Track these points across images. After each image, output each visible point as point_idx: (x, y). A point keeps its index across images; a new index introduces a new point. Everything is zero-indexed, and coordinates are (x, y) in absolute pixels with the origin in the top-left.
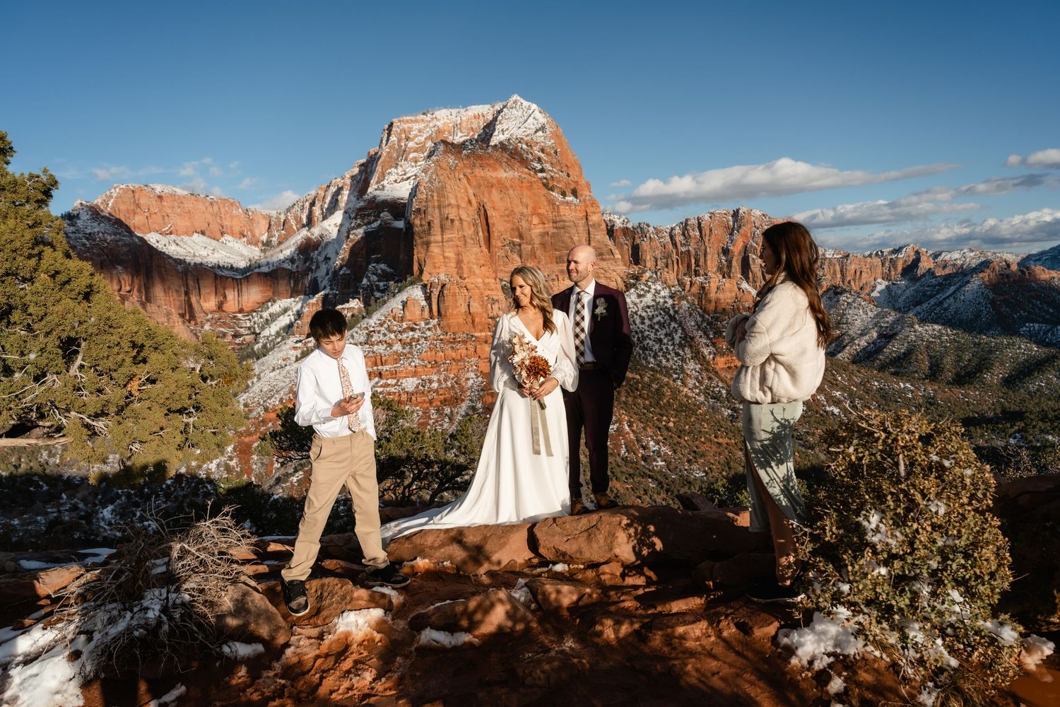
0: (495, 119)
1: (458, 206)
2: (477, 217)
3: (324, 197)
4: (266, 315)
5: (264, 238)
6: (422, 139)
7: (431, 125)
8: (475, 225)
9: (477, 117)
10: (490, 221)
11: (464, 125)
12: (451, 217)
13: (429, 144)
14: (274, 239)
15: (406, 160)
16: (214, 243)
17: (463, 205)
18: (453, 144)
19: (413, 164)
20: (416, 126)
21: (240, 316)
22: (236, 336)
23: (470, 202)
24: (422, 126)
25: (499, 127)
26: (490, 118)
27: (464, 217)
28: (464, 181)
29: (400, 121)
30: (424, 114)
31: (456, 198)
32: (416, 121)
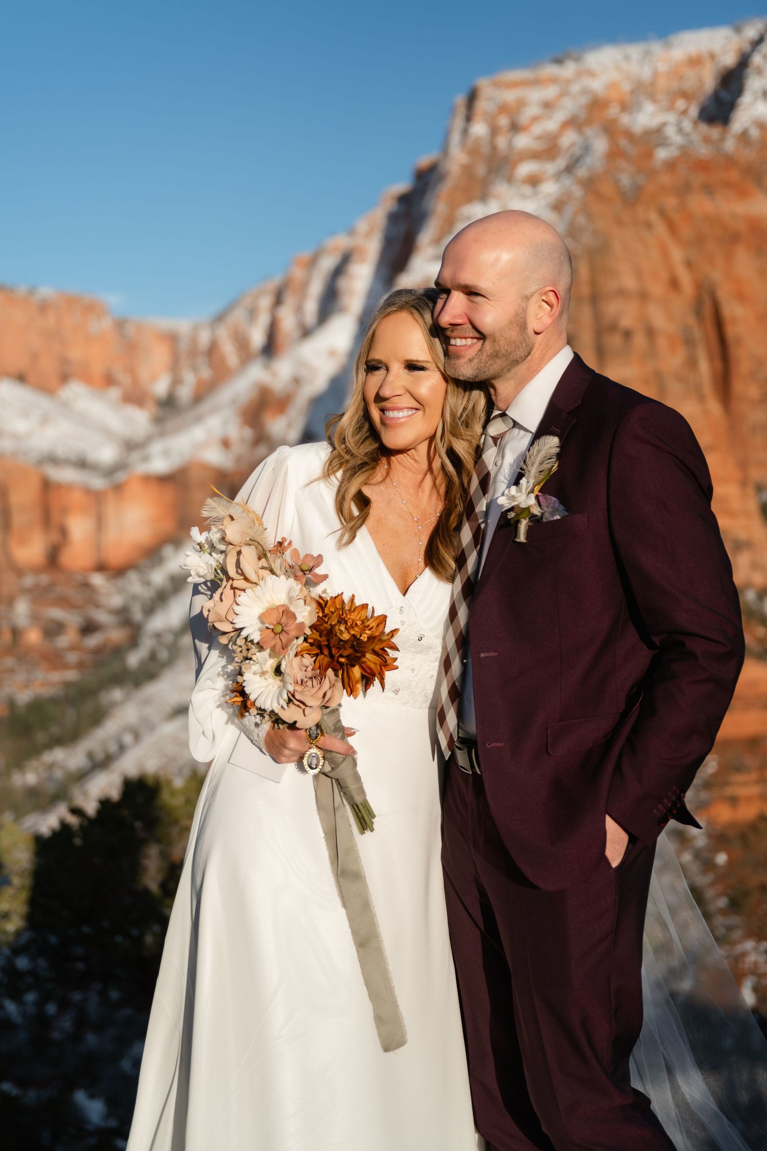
0: (744, 62)
1: (644, 296)
2: (691, 320)
3: (305, 285)
4: (158, 577)
5: (161, 387)
6: (551, 125)
7: (575, 88)
8: (689, 342)
9: (695, 62)
10: (731, 331)
11: (662, 84)
12: (627, 321)
13: (569, 138)
14: (185, 393)
15: (510, 180)
16: (44, 403)
17: (657, 289)
18: (629, 135)
19: (527, 190)
20: (535, 95)
21: (98, 580)
22: (89, 628)
23: (674, 284)
24: (550, 92)
25: (754, 84)
26: (729, 60)
27: (658, 319)
28: (661, 229)
29: (497, 85)
30: (559, 61)
31: (638, 273)
32: (537, 82)
